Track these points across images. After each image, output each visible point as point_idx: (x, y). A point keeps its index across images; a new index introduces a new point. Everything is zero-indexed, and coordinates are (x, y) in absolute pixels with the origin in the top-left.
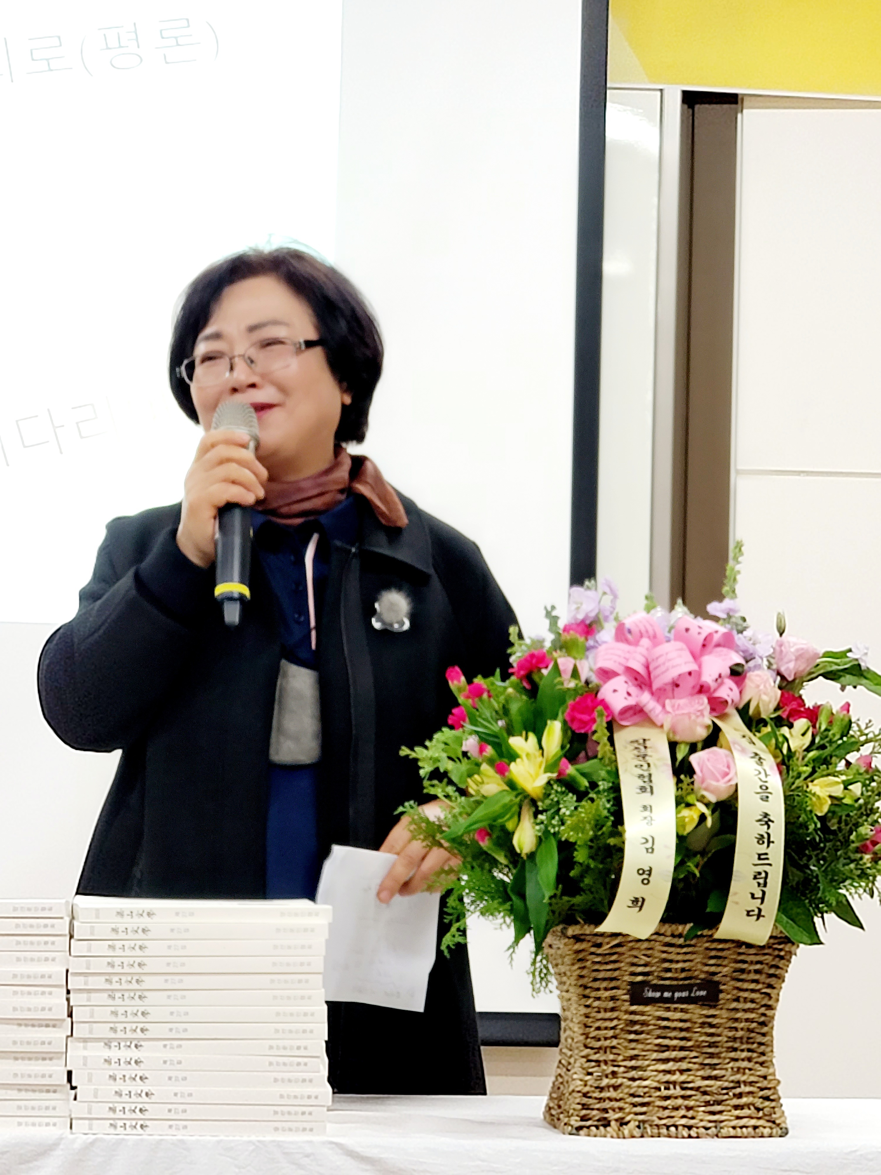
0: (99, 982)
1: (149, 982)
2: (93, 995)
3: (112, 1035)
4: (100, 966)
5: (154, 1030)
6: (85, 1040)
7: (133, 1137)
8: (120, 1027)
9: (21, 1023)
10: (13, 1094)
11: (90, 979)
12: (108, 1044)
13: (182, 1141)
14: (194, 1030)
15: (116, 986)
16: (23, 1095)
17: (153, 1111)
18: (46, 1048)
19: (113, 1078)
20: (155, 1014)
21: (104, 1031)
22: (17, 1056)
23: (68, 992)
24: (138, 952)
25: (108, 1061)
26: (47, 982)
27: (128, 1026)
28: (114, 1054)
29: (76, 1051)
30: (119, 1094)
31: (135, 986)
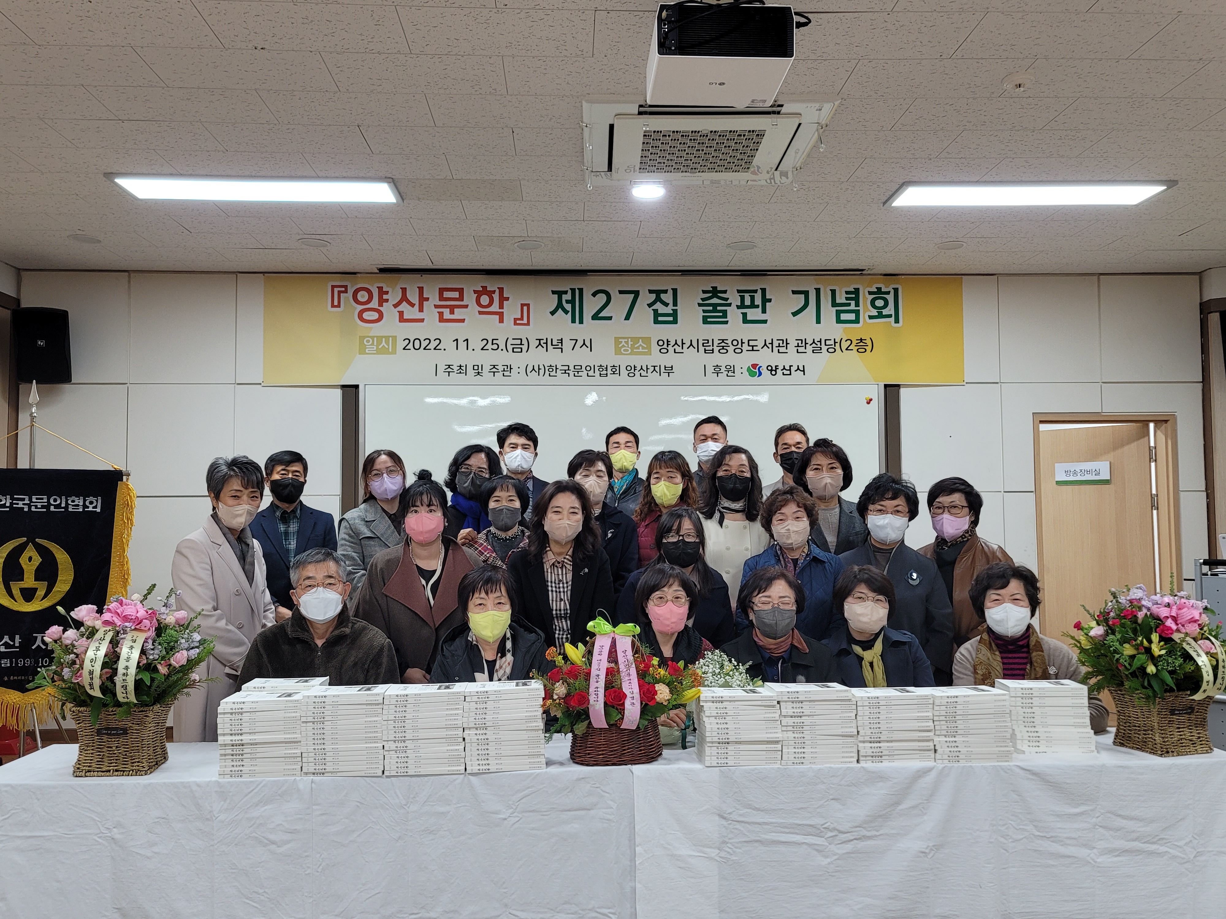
0: (943, 718)
1: (958, 718)
2: (941, 722)
3: (947, 734)
4: (943, 713)
5: (960, 732)
6: (939, 735)
7: (956, 765)
8: (949, 731)
9: (920, 731)
10: (918, 752)
11: (941, 717)
12: (945, 736)
13: (971, 766)
14: (971, 732)
15: (948, 719)
16: (921, 752)
17: (961, 756)
18: (928, 738)
19: (948, 747)
20: (960, 727)
21: (944, 733)
22: (919, 741)
23: (933, 721)
24: (954, 709)
25: (946, 742)
26: (927, 718)
27: (952, 731)
28: (948, 739)
29: (936, 739)
30: (950, 751)
31: (953, 719)
